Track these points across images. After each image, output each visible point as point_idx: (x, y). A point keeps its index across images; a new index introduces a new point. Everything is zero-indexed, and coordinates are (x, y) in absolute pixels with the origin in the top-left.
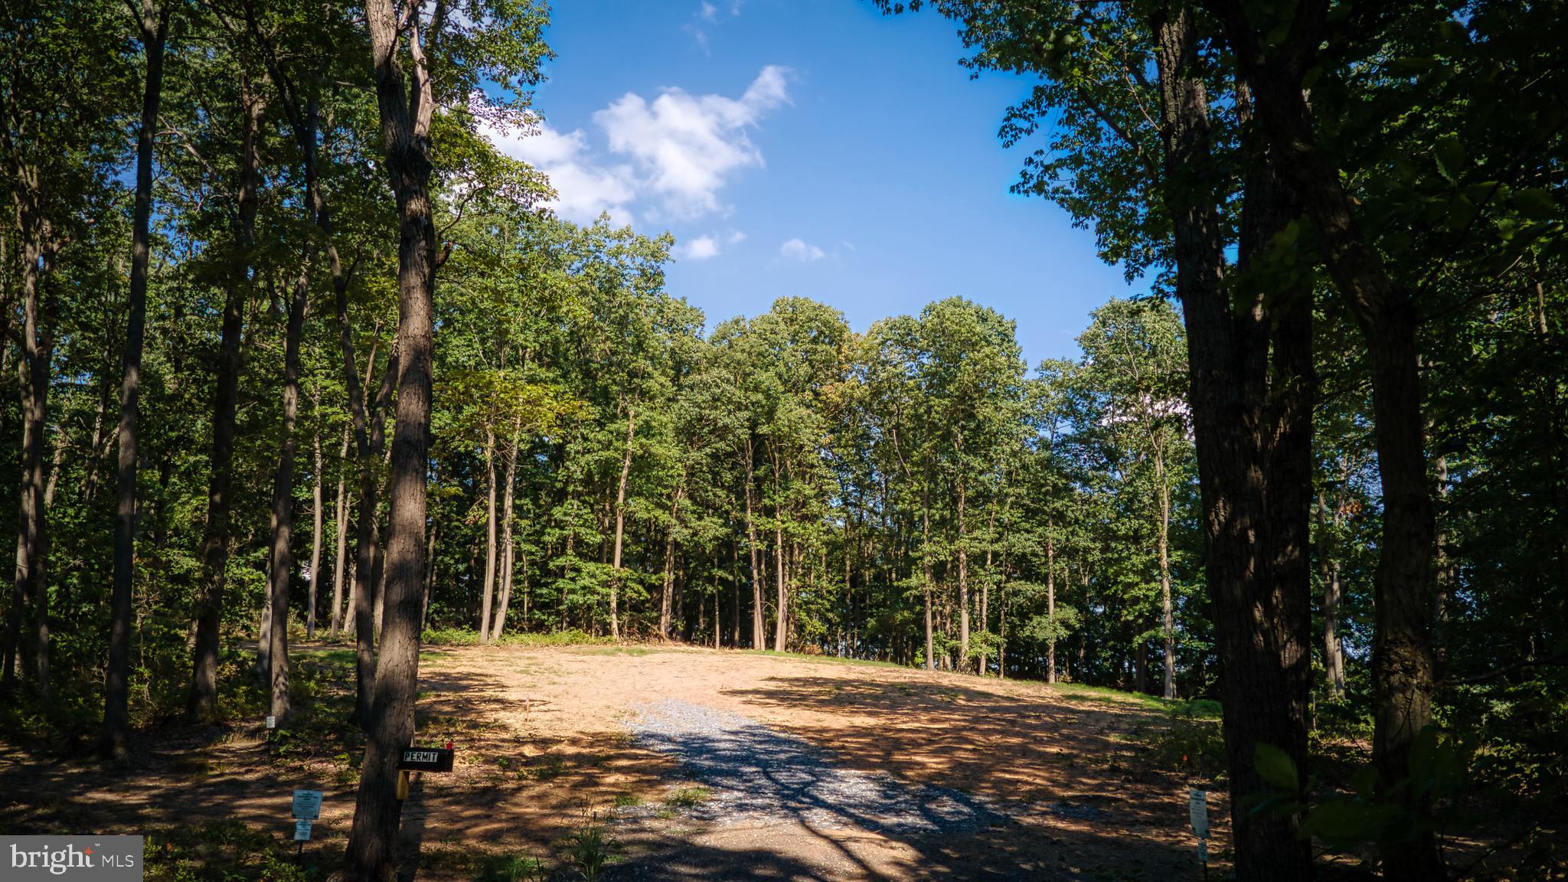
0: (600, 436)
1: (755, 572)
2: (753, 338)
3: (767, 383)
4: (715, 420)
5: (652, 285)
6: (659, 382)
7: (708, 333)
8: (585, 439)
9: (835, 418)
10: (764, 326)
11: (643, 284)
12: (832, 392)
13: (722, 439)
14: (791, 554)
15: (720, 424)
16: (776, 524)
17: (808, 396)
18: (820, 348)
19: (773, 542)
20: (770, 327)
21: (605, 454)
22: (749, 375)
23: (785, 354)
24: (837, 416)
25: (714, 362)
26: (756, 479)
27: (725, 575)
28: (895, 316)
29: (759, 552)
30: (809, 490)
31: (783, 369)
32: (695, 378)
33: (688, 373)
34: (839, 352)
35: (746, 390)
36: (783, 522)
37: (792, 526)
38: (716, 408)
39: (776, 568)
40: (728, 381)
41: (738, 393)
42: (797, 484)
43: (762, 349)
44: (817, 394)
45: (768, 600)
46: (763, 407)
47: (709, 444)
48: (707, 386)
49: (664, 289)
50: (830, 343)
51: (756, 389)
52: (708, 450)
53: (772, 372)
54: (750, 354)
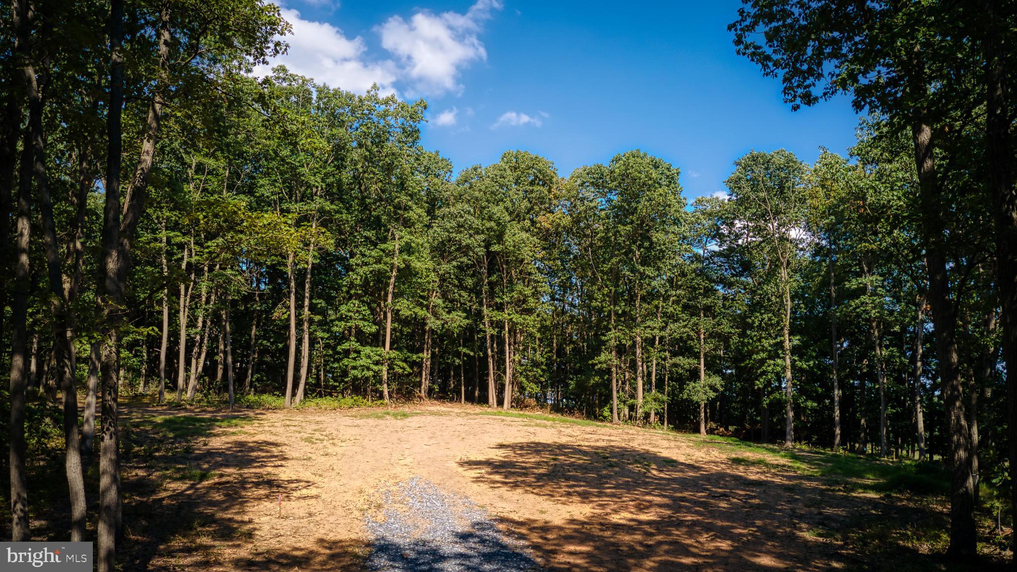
0: (373, 253)
1: (489, 350)
2: (487, 181)
3: (498, 215)
4: (460, 241)
5: (411, 140)
6: (417, 212)
7: (455, 177)
8: (364, 255)
9: (546, 240)
10: (495, 172)
11: (404, 139)
12: (545, 221)
13: (466, 255)
14: (515, 336)
15: (464, 244)
16: (504, 316)
17: (527, 223)
18: (536, 188)
19: (503, 328)
20: (499, 173)
21: (377, 266)
22: (484, 208)
23: (511, 193)
24: (549, 238)
25: (459, 198)
26: (490, 283)
27: (468, 352)
28: (591, 164)
29: (492, 336)
30: (528, 291)
31: (509, 205)
32: (445, 210)
33: (440, 207)
34: (550, 191)
35: (483, 219)
36: (509, 314)
37: (516, 318)
38: (461, 232)
39: (504, 346)
40: (469, 212)
41: (476, 221)
42: (520, 287)
43: (494, 189)
44: (533, 223)
45: (499, 369)
46: (495, 231)
47: (455, 259)
48: (453, 216)
49: (420, 143)
50: (543, 185)
51: (490, 219)
52: (454, 263)
53: (501, 205)
54: (485, 193)
